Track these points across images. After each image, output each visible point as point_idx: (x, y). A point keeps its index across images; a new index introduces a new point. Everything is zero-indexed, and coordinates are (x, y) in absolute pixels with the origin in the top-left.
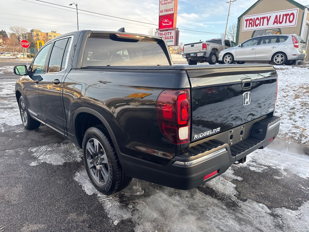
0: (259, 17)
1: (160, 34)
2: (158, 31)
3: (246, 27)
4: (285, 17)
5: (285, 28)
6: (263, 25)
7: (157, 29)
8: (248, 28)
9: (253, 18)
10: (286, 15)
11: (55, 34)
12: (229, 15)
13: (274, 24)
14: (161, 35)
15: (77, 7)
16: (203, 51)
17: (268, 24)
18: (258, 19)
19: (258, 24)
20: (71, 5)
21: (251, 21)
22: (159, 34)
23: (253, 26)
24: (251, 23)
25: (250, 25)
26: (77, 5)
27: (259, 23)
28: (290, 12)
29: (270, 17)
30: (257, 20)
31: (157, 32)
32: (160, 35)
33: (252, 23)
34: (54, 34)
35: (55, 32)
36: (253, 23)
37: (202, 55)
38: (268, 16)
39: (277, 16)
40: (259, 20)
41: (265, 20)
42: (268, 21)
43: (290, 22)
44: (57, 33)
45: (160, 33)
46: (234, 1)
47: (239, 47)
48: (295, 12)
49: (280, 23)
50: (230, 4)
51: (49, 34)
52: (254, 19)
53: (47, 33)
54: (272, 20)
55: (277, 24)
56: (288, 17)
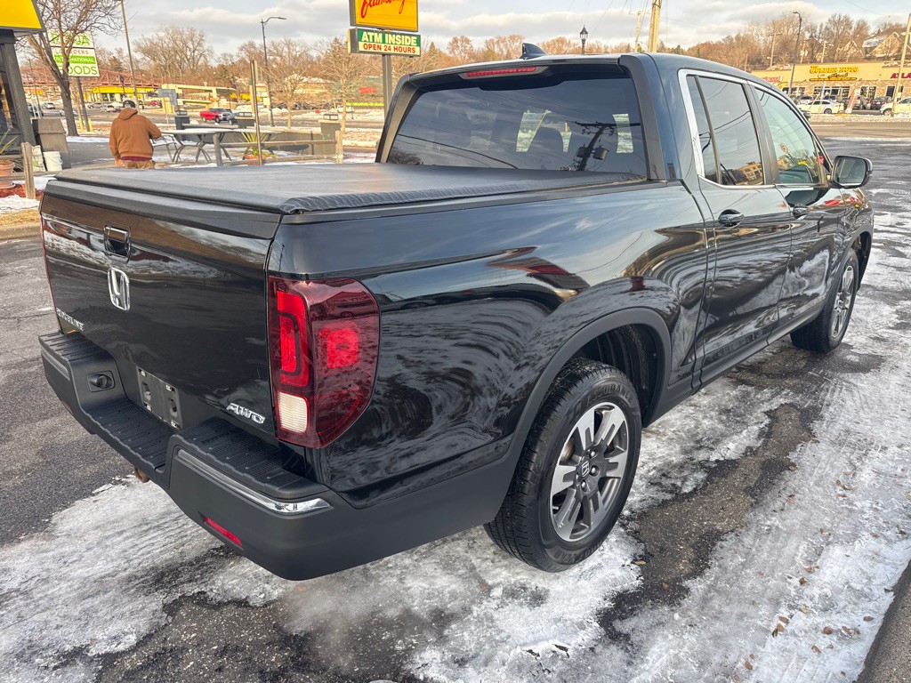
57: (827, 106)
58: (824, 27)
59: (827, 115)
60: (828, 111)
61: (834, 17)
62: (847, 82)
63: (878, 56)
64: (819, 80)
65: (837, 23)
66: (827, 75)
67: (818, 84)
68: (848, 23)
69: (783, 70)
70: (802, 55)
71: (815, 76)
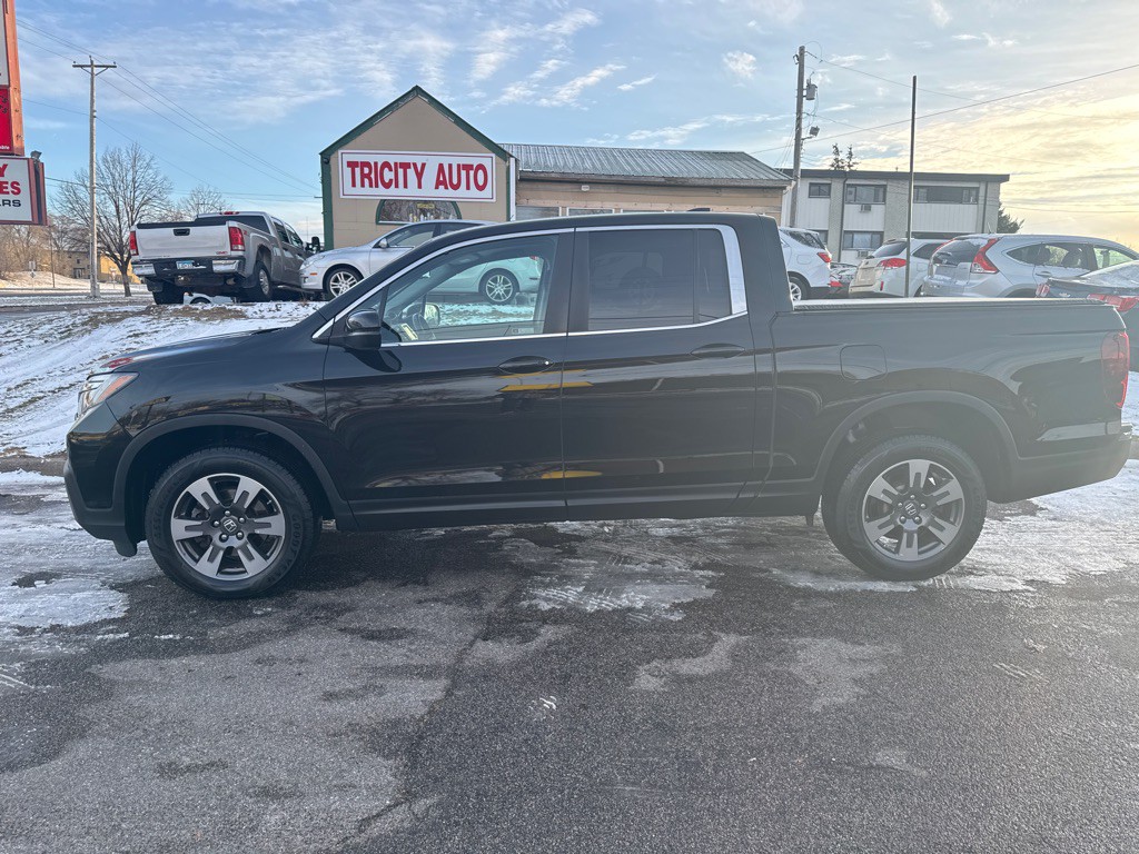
0: (392, 160)
3: (354, 185)
4: (463, 173)
5: (470, 203)
6: (406, 186)
8: (358, 189)
9: (371, 159)
10: (468, 168)
12: (95, 114)
13: (437, 188)
16: (234, 254)
17: (420, 186)
18: (386, 165)
19: (391, 180)
21: (366, 170)
23: (377, 186)
24: (368, 176)
25: (366, 181)
27: (393, 177)
28: (475, 162)
29: (423, 165)
30: (386, 169)
33: (370, 174)
36: (373, 176)
37: (232, 267)
38: (419, 161)
39: (441, 166)
40: (391, 170)
41: (411, 172)
42: (419, 176)
43: (481, 188)
46: (107, 67)
47: (375, 247)
48: (487, 163)
49: (456, 187)
50: (92, 74)
52: (376, 164)
54: (430, 176)
55: (446, 188)
56: (472, 173)
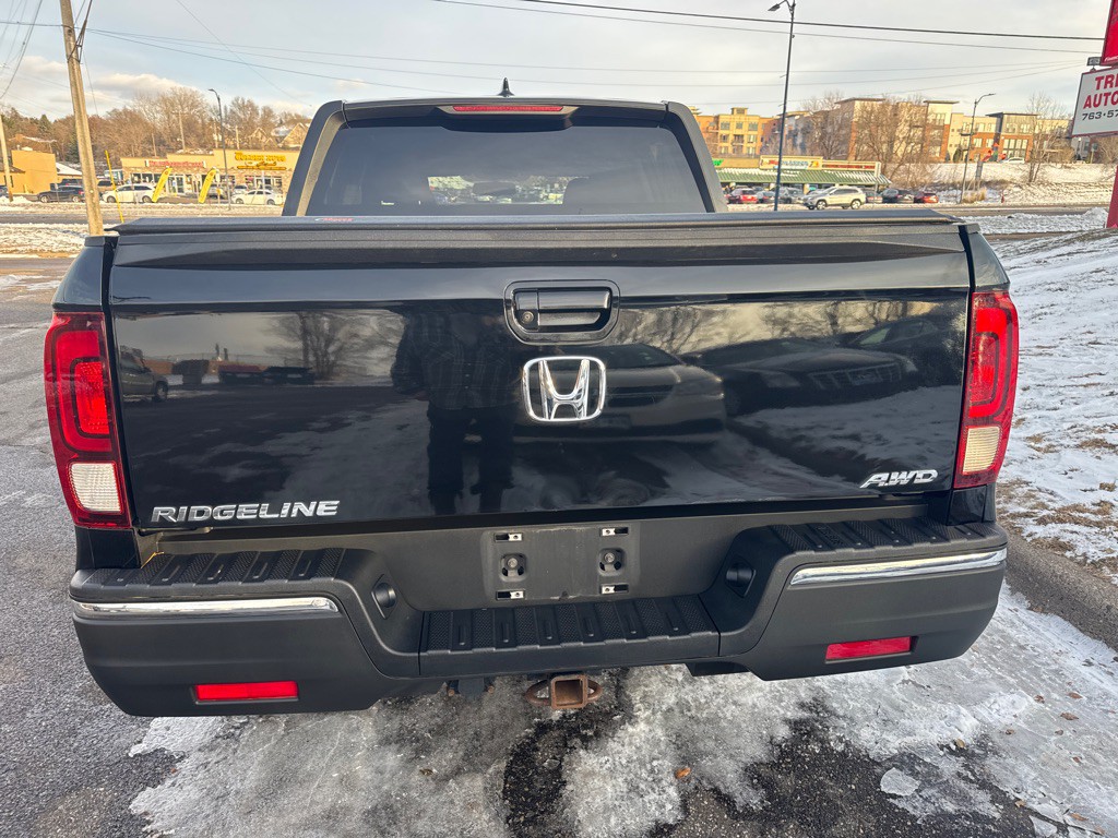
1: (1103, 82)
2: (1098, 68)
7: (1091, 61)
11: (742, 118)
14: (1111, 82)
15: (792, 15)
20: (776, 7)
22: (1099, 79)
26: (794, 5)
31: (1093, 71)
32: (1107, 82)
34: (737, 118)
35: (741, 111)
44: (748, 112)
45: (1105, 74)
51: (721, 121)
53: (717, 118)
57: (269, 197)
58: (228, 110)
59: (270, 206)
60: (271, 202)
61: (237, 100)
62: (278, 172)
63: (292, 146)
64: (247, 168)
65: (243, 107)
66: (255, 163)
67: (248, 173)
68: (251, 107)
69: (195, 154)
70: (216, 138)
71: (242, 163)
